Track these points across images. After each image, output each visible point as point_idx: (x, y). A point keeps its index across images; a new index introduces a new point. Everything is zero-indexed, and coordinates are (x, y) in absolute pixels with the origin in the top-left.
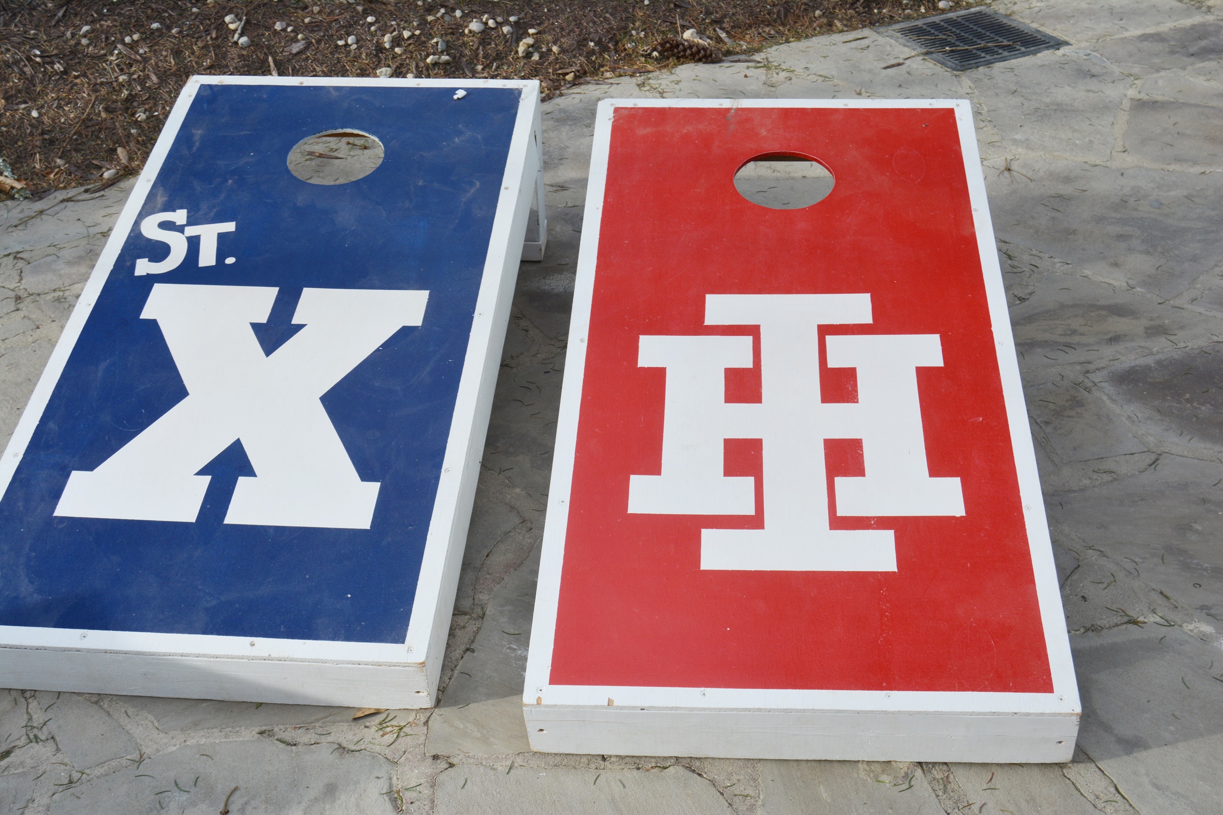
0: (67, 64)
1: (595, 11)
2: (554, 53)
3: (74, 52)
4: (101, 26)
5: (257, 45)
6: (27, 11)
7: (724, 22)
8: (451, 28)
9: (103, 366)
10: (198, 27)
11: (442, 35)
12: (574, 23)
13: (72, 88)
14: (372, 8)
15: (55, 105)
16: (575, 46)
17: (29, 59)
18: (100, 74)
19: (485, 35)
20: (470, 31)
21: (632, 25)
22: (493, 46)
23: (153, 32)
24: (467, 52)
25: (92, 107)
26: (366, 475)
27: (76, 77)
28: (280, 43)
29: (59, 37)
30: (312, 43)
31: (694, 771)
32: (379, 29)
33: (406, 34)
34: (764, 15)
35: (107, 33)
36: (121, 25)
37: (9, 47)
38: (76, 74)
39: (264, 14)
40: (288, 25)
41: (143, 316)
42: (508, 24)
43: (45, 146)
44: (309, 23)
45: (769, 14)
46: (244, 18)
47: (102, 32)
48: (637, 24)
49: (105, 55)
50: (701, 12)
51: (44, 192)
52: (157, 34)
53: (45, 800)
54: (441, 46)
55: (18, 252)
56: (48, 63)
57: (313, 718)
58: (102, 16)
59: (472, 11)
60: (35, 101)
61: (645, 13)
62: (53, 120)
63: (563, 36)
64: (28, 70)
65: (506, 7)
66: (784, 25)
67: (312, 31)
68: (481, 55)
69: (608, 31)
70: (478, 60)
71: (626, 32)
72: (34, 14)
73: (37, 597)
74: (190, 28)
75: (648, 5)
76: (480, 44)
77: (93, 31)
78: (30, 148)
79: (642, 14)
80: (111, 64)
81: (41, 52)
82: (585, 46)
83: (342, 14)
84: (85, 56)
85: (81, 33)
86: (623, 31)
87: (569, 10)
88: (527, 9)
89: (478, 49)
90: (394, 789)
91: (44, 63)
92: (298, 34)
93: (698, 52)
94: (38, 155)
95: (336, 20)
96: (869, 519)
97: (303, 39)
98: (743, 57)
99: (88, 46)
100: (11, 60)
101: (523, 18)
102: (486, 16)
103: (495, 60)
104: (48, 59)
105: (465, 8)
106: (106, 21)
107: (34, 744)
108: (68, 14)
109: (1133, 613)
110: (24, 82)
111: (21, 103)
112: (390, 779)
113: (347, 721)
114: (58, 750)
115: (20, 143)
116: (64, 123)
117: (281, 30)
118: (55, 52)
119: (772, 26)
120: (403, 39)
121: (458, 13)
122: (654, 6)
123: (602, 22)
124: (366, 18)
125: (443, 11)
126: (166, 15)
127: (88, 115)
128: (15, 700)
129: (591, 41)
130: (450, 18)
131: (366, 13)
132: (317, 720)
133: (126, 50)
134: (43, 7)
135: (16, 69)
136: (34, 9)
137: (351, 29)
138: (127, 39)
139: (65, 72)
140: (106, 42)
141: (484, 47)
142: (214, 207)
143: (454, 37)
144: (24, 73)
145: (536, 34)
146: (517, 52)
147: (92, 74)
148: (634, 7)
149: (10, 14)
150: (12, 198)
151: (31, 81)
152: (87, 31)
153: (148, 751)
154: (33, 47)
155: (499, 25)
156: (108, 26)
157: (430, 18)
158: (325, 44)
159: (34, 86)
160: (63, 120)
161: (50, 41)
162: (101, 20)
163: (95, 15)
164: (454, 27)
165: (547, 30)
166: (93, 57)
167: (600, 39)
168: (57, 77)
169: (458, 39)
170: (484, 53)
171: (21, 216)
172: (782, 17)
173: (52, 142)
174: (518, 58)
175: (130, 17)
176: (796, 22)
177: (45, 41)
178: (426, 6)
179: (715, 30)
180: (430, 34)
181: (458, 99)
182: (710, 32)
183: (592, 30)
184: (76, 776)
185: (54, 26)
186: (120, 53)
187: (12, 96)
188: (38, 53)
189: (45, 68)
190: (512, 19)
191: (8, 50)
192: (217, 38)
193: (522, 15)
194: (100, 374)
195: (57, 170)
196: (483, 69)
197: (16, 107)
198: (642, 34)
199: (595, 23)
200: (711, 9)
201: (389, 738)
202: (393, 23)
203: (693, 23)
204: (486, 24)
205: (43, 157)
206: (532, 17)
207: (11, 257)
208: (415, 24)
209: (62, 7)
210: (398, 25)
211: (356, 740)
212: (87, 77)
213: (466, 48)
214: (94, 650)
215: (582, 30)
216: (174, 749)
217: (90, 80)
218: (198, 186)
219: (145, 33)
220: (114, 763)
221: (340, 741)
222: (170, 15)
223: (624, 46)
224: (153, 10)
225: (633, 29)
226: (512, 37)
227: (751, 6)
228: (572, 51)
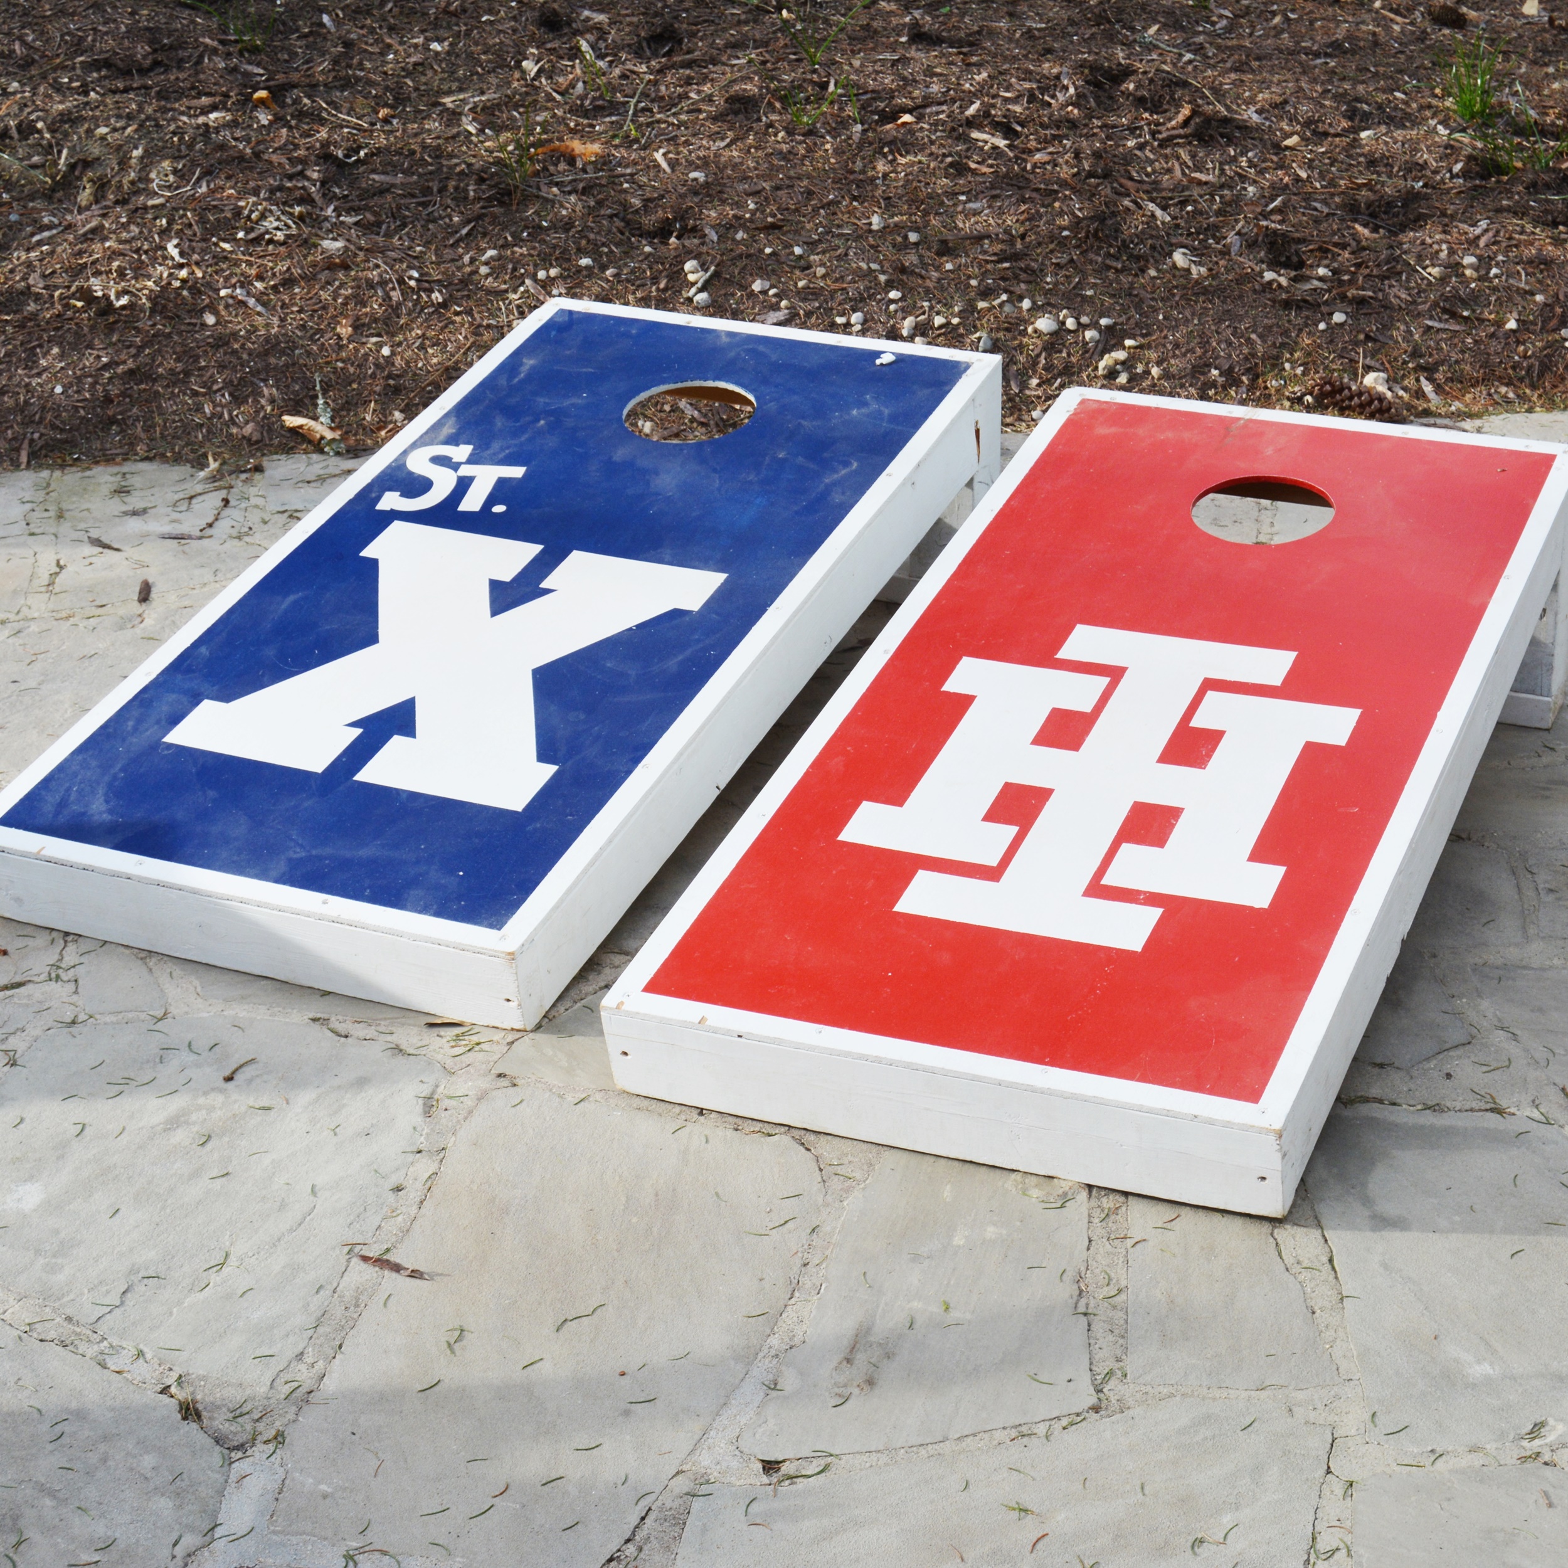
0: (451, 295)
1: (1236, 328)
2: (1153, 378)
3: (465, 282)
4: (513, 253)
5: (720, 307)
6: (423, 222)
7: (1438, 371)
8: (1009, 323)
9: (292, 598)
10: (644, 271)
11: (991, 329)
12: (1198, 340)
13: (446, 326)
14: (902, 280)
15: (417, 344)
16: (1188, 371)
17: (401, 281)
18: (491, 314)
19: (1055, 341)
20: (1035, 331)
21: (1288, 356)
22: (1064, 355)
23: (580, 269)
24: (1022, 358)
25: (465, 353)
26: (545, 754)
27: (457, 314)
28: (753, 308)
29: (453, 260)
30: (799, 314)
31: (803, 1144)
32: (903, 309)
33: (939, 320)
34: (1505, 369)
35: (517, 263)
36: (538, 255)
37: (380, 262)
38: (458, 309)
39: (744, 268)
40: (772, 287)
41: (365, 553)
42: (1095, 328)
43: (386, 394)
44: (803, 288)
45: (1514, 368)
46: (713, 268)
47: (511, 261)
48: (1297, 355)
49: (506, 291)
50: (1406, 352)
51: (365, 450)
52: (584, 273)
53: (37, 1032)
54: (985, 343)
55: (297, 511)
56: (425, 290)
57: (380, 1016)
58: (518, 241)
59: (1049, 304)
60: (393, 336)
61: (1315, 342)
62: (408, 363)
63: (1174, 356)
64: (396, 295)
65: (1102, 305)
66: (1534, 387)
67: (804, 300)
68: (1041, 365)
69: (1246, 359)
70: (1035, 372)
71: (1275, 363)
72: (431, 226)
73: (106, 817)
74: (633, 272)
75: (1323, 331)
76: (1044, 349)
77: (499, 258)
78: (366, 393)
79: (1309, 342)
80: (510, 303)
81: (421, 275)
82: (1204, 374)
83: (855, 282)
84: (479, 289)
85: (483, 259)
86: (1272, 361)
87: (1196, 322)
88: (1133, 312)
89: (1039, 355)
90: (436, 1097)
91: (420, 289)
92: (781, 300)
93: (1371, 402)
94: (372, 404)
95: (843, 289)
96: (1139, 892)
97: (787, 308)
98: (1447, 421)
99: (487, 276)
100: (376, 279)
101: (1122, 324)
102: (1065, 311)
103: (1060, 374)
104: (426, 285)
105: (1038, 298)
106: (521, 247)
107: (53, 983)
108: (475, 232)
109: (1503, 1103)
110: (386, 310)
111: (372, 335)
112: (437, 1086)
113: (419, 1026)
114: (76, 992)
115: (355, 386)
116: (420, 369)
117: (760, 292)
118: (440, 277)
119: (1515, 386)
120: (932, 328)
121: (1026, 304)
122: (1333, 333)
123: (1241, 345)
124: (887, 293)
125: (1004, 297)
126: (606, 250)
127: (457, 362)
128: (53, 941)
129: (1216, 368)
130: (1013, 308)
131: (890, 285)
132: (385, 1019)
133: (534, 288)
134: (447, 220)
135: (380, 293)
136: (434, 221)
137: (861, 305)
138: (542, 274)
139: (444, 305)
140: (512, 273)
141: (1049, 355)
142: (508, 448)
143: (1009, 336)
144: (390, 298)
145: (1136, 348)
146: (1096, 368)
147: (479, 312)
148: (1300, 331)
149: (398, 223)
150: (321, 451)
151: (396, 309)
152: (491, 257)
153: (173, 1010)
154: (410, 267)
155: (1082, 327)
156: (521, 255)
157: (982, 305)
158: (818, 318)
159: (398, 317)
160: (420, 365)
161: (438, 264)
162: (515, 245)
163: (509, 238)
164: (1013, 321)
165: (1153, 344)
166: (489, 292)
167: (1231, 369)
168: (431, 310)
169: (1015, 338)
170: (1047, 363)
171: (322, 472)
172: (1535, 375)
173: (397, 390)
174: (1096, 377)
175: (555, 247)
176: (1555, 387)
177: (432, 263)
178: (982, 288)
179: (1418, 380)
180: (975, 327)
181: (882, 365)
182: (1410, 382)
183: (1222, 354)
184: (82, 1017)
185: (452, 245)
186: (527, 291)
187: (363, 325)
188: (416, 274)
189: (419, 297)
190: (1104, 322)
191: (377, 266)
192: (665, 290)
193: (1123, 319)
194: (284, 606)
195: (391, 426)
196: (1039, 385)
197: (364, 340)
198: (1299, 370)
199: (1230, 344)
200: (1423, 349)
201: (458, 1051)
202: (926, 304)
203: (1387, 365)
204: (1063, 323)
205: (378, 407)
206: (1137, 324)
207: (286, 515)
208: (956, 309)
209: (469, 222)
210: (931, 308)
211: (420, 1044)
212: (472, 316)
213: (1021, 353)
214: (146, 878)
215: (1206, 352)
216: (205, 1015)
217: (474, 319)
218: (499, 422)
219: (569, 270)
220: (130, 1015)
221: (399, 1042)
222: (611, 251)
223: (1265, 382)
224: (589, 241)
225: (1288, 360)
226: (1096, 347)
227: (1488, 354)
228: (1180, 378)
